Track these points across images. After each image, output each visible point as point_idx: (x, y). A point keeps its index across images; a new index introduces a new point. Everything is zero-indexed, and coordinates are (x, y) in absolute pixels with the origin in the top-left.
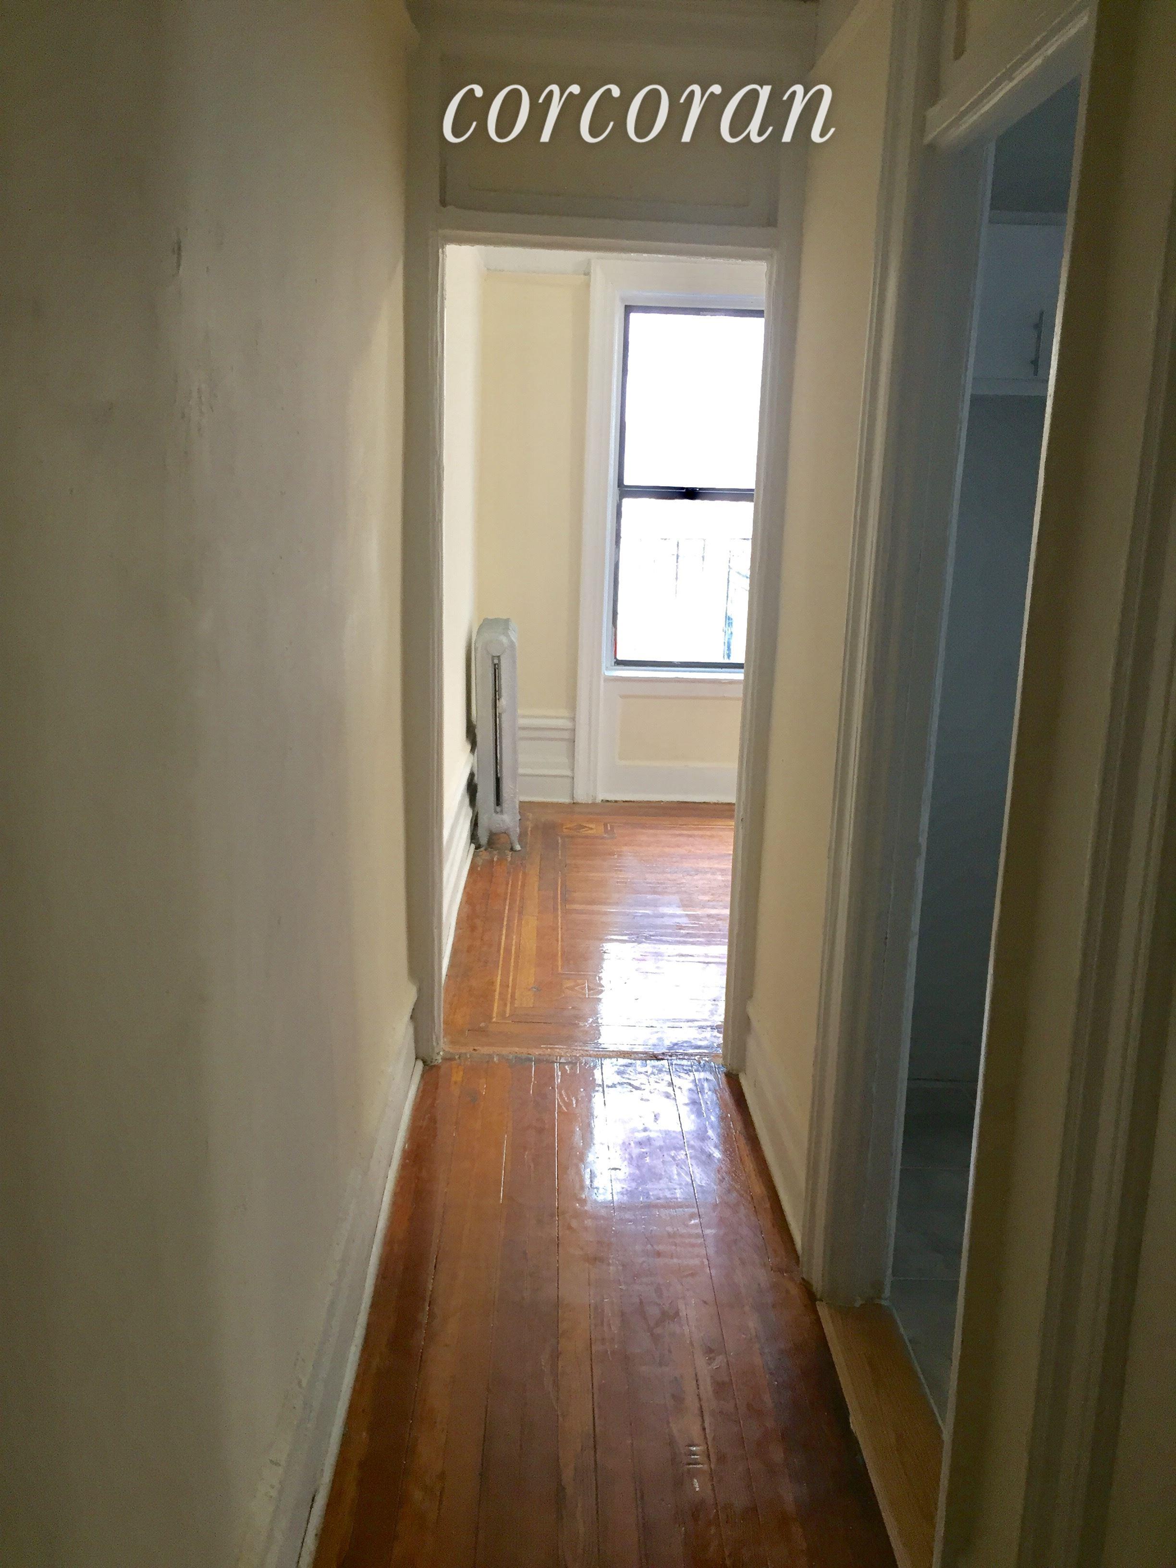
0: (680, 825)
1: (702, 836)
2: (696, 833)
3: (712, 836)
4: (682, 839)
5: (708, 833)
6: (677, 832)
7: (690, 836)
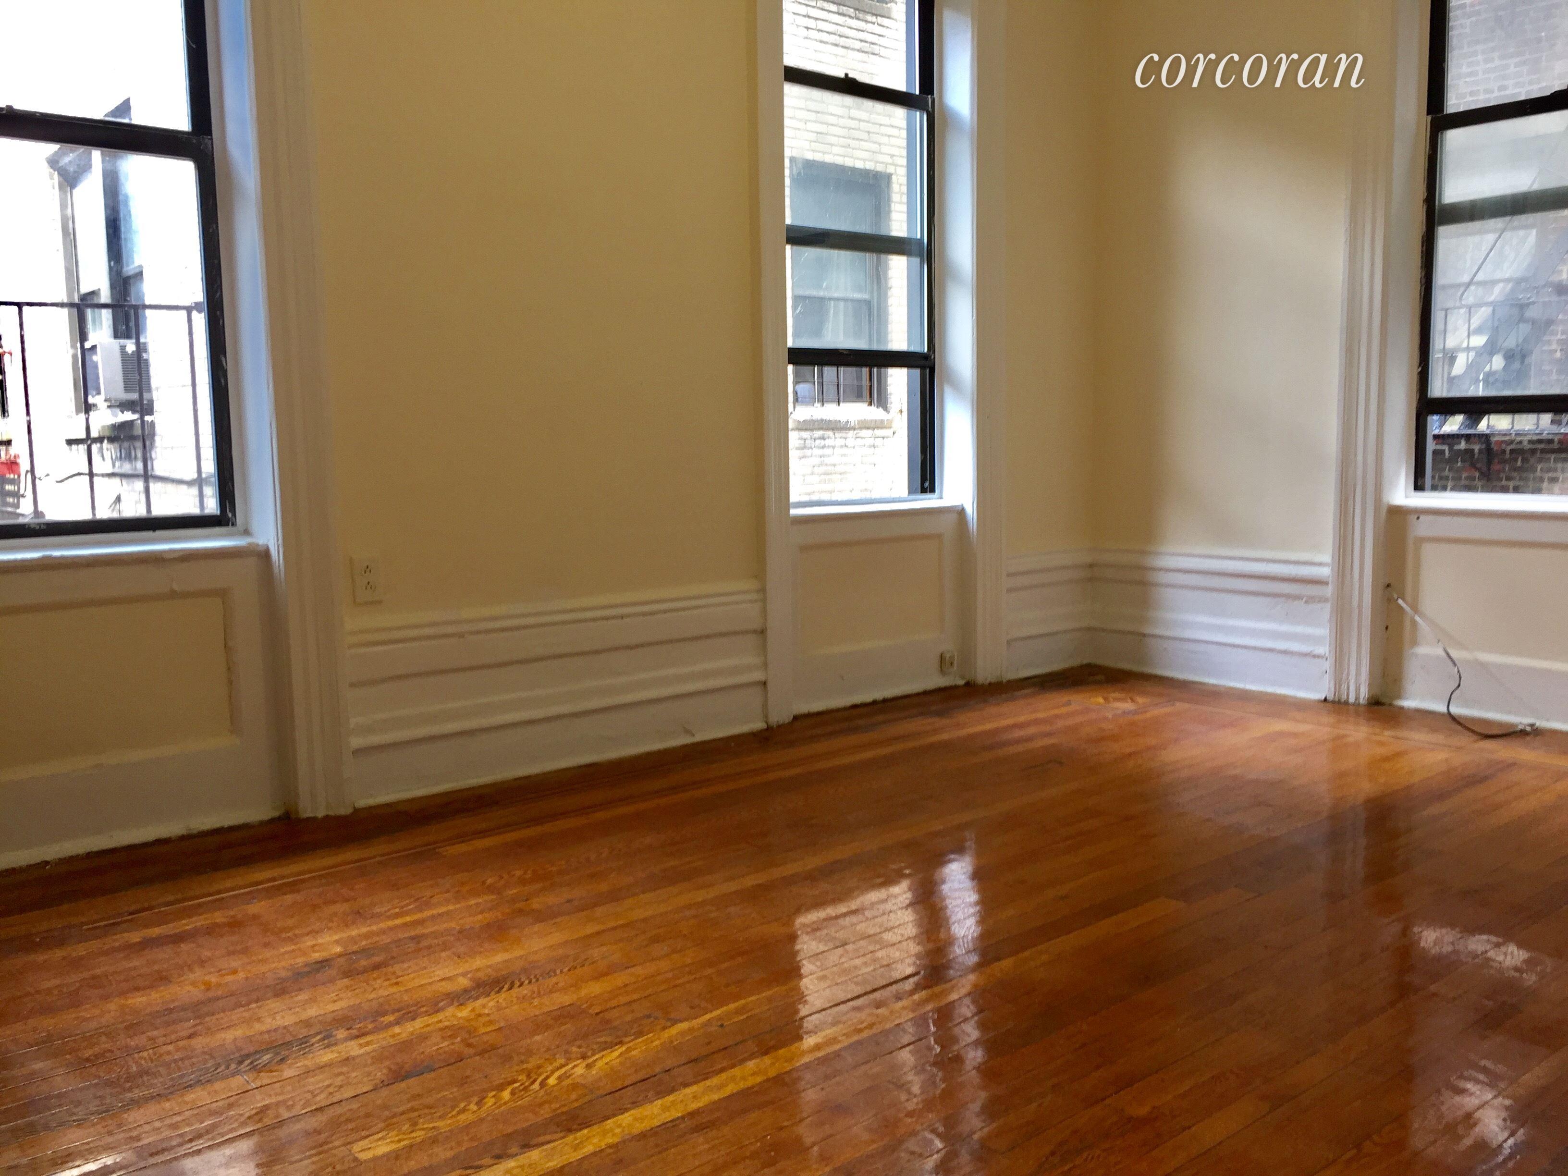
0: (131, 914)
1: (211, 931)
2: (188, 924)
3: (235, 925)
4: (164, 954)
5: (219, 917)
6: (135, 937)
7: (178, 939)
